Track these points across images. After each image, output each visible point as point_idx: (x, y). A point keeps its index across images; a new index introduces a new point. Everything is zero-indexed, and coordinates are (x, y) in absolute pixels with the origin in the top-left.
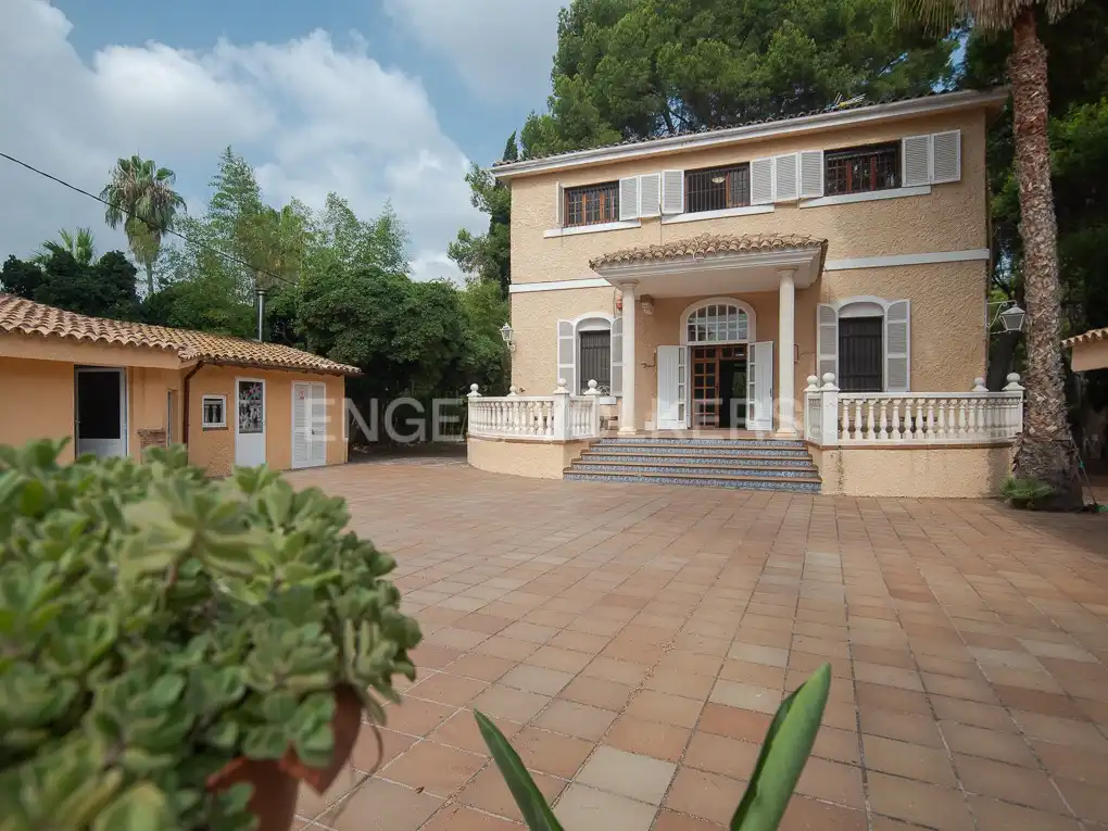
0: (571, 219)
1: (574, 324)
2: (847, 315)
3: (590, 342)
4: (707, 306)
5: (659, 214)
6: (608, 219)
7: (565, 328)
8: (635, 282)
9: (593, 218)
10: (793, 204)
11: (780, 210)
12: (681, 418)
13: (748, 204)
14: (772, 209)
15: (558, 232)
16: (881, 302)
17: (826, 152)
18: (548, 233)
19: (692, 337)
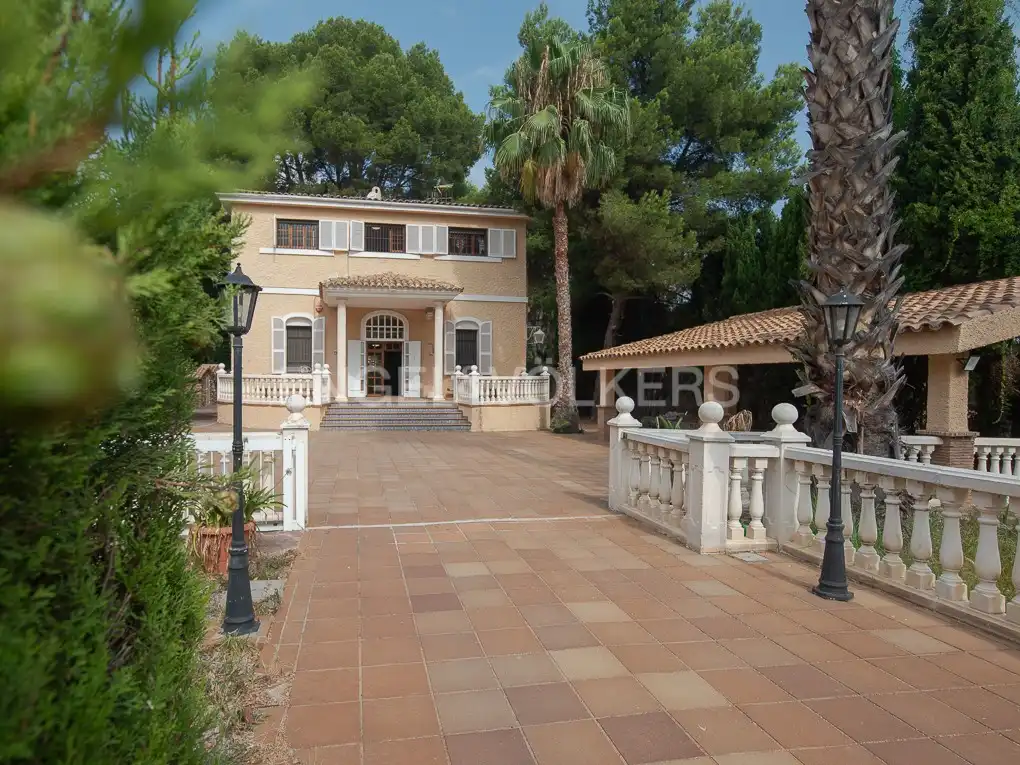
0: (281, 242)
1: (285, 320)
2: (459, 328)
3: (295, 334)
4: (378, 315)
5: (347, 250)
6: (309, 246)
7: (278, 323)
8: (346, 299)
9: (297, 244)
10: (432, 256)
11: (424, 259)
12: (362, 390)
13: (404, 252)
14: (418, 257)
15: (271, 251)
16: (476, 321)
17: (450, 229)
18: (262, 250)
19: (368, 336)
